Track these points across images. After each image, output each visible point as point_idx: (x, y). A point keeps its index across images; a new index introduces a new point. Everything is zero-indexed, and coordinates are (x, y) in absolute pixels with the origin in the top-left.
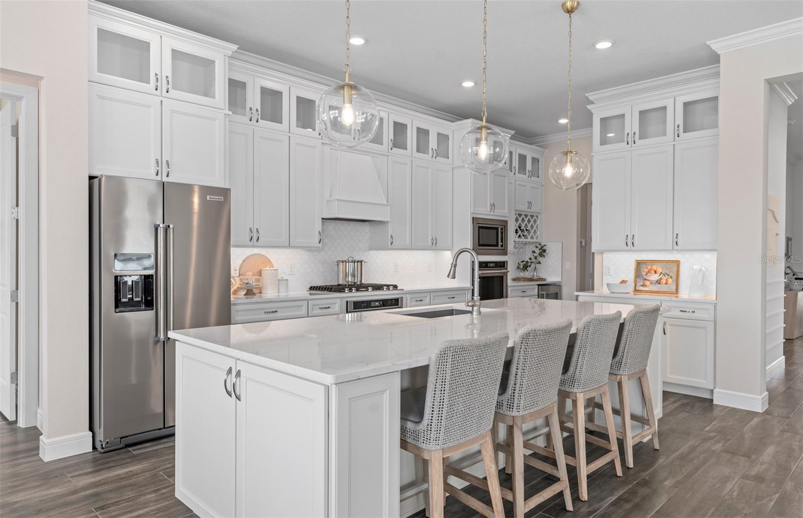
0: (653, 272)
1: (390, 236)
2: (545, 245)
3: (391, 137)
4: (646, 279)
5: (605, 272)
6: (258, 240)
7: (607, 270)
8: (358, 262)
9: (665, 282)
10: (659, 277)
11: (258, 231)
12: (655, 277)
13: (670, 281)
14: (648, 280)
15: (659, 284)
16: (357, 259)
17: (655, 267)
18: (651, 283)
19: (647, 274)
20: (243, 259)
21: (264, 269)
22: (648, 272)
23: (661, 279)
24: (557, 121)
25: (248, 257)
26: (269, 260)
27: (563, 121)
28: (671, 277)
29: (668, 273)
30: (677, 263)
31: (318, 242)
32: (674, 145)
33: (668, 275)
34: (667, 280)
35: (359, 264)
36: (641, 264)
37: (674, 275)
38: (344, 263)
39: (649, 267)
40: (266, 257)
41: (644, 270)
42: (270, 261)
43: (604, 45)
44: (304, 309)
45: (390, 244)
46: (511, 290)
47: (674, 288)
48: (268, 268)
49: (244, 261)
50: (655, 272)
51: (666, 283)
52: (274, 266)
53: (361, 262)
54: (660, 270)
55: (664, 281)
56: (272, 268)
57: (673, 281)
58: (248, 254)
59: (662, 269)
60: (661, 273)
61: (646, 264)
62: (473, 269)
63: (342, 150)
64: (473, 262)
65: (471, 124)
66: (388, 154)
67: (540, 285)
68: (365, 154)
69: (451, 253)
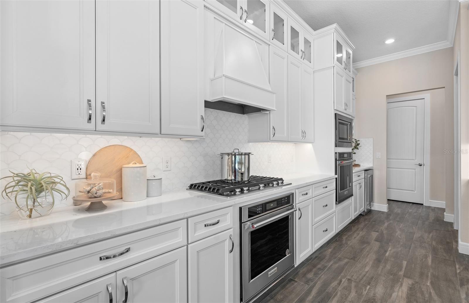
1: (272, 127)
2: (359, 141)
3: (272, 27)
6: (104, 120)
8: (245, 154)
11: (104, 107)
16: (243, 151)
20: (94, 153)
21: (124, 166)
24: (383, 41)
25: (101, 150)
26: (135, 153)
31: (200, 130)
35: (247, 156)
38: (230, 156)
40: (132, 150)
42: (137, 154)
44: (182, 232)
45: (272, 136)
46: (354, 175)
48: (131, 165)
49: (94, 155)
52: (143, 162)
53: (248, 154)
56: (138, 165)
58: (102, 145)
62: (336, 159)
63: (225, 24)
64: (336, 153)
65: (334, 30)
66: (270, 43)
67: (366, 170)
68: (250, 37)
69: (313, 146)
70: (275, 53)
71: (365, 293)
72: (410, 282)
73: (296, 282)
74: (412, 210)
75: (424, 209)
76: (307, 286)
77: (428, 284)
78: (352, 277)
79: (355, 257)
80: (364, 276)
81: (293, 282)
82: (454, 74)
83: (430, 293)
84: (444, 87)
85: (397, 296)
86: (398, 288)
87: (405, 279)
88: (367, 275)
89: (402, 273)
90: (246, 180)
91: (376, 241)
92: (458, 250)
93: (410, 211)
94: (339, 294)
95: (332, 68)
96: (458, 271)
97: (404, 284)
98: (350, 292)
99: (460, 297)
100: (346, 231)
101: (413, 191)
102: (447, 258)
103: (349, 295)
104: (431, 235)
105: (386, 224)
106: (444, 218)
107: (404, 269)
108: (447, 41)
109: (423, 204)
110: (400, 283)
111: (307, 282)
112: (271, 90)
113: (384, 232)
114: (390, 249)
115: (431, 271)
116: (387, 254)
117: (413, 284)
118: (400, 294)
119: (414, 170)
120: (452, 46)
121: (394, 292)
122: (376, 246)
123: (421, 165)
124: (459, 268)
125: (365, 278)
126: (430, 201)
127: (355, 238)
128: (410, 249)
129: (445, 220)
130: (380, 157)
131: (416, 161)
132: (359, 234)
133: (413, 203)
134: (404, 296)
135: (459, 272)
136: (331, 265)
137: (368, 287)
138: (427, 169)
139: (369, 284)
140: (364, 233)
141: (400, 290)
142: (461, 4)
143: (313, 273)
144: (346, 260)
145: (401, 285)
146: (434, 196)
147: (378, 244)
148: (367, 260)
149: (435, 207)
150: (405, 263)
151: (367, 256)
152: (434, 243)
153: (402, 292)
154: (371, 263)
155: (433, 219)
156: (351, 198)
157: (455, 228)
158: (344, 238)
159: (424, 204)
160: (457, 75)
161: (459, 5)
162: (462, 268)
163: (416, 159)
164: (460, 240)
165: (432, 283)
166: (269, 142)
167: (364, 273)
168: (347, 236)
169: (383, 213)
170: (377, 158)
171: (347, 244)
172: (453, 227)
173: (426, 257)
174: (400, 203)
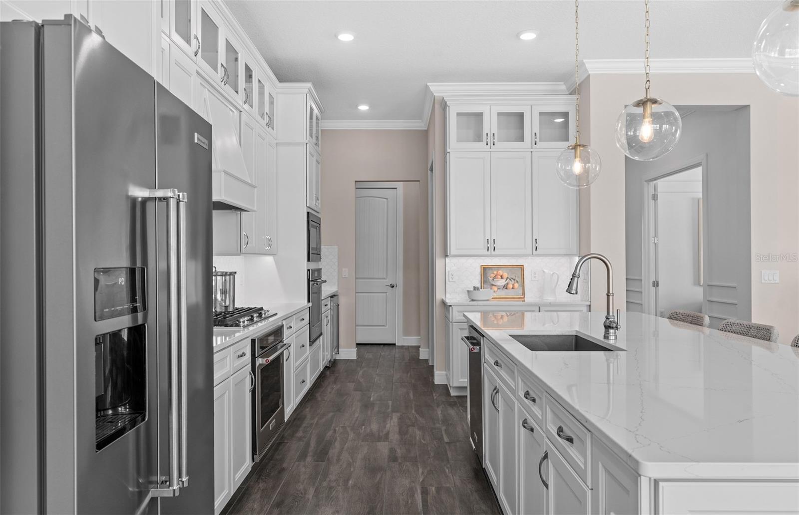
0: (500, 277)
1: (244, 234)
3: (244, 85)
4: (493, 285)
5: (449, 280)
7: (450, 277)
8: (230, 274)
9: (512, 286)
10: (506, 282)
12: (502, 282)
13: (516, 285)
14: (496, 286)
15: (506, 288)
16: (229, 269)
17: (501, 272)
18: (498, 289)
19: (493, 280)
22: (495, 277)
23: (508, 284)
24: (357, 106)
27: (363, 108)
28: (517, 282)
29: (514, 278)
30: (521, 267)
32: (532, 152)
33: (514, 280)
34: (513, 285)
36: (487, 270)
37: (519, 280)
39: (495, 272)
41: (491, 275)
43: (528, 36)
44: (228, 361)
45: (244, 246)
46: (323, 304)
47: (521, 292)
50: (502, 277)
51: (513, 288)
53: (233, 274)
54: (505, 275)
55: (510, 286)
57: (519, 286)
59: (508, 274)
60: (508, 278)
61: (492, 269)
62: (309, 280)
63: (208, 90)
64: (309, 270)
65: (307, 90)
66: (242, 110)
67: (332, 297)
68: (223, 101)
69: (274, 259)
70: (246, 124)
71: (362, 431)
72: (398, 414)
73: (288, 443)
74: (385, 352)
75: (397, 350)
76: (301, 443)
77: (413, 412)
78: (345, 424)
79: (339, 409)
80: (356, 421)
81: (283, 444)
82: (429, 168)
83: (416, 417)
84: (419, 181)
85: (390, 426)
86: (389, 421)
87: (394, 414)
88: (359, 419)
89: (390, 410)
90: (231, 310)
91: (356, 391)
92: (434, 382)
93: (383, 354)
94: (338, 438)
95: (303, 145)
96: (435, 398)
97: (394, 417)
98: (349, 435)
99: (437, 413)
100: (316, 388)
101: (384, 326)
102: (426, 390)
103: (348, 437)
104: (409, 374)
105: (361, 373)
106: (419, 356)
107: (390, 407)
108: (421, 121)
109: (395, 344)
110: (390, 418)
111: (300, 439)
112: (250, 182)
113: (361, 381)
114: (372, 395)
115: (414, 403)
116: (372, 399)
117: (401, 415)
118: (392, 424)
119: (385, 294)
120: (426, 129)
121: (387, 424)
122: (358, 395)
123: (393, 287)
124: (436, 396)
125: (357, 423)
126: (403, 339)
127: (330, 393)
128: (392, 390)
129: (420, 358)
130: (347, 276)
131: (387, 280)
132: (333, 388)
133: (384, 345)
134: (396, 424)
135: (437, 398)
136: (317, 421)
137: (363, 427)
138: (399, 290)
139: (363, 425)
140: (339, 386)
141: (392, 422)
142: (436, 98)
143: (301, 432)
144: (331, 414)
145: (392, 418)
146: (407, 332)
147: (359, 393)
148: (354, 409)
149: (408, 346)
150: (390, 403)
151: (352, 405)
152: (413, 381)
153: (394, 422)
154: (358, 410)
155: (408, 358)
156: (319, 339)
157: (430, 364)
158: (318, 395)
159: (397, 344)
160: (432, 170)
161: (433, 99)
162: (437, 395)
163: (387, 277)
164: (435, 370)
165: (416, 411)
166: (240, 255)
167: (355, 419)
168: (320, 393)
169: (352, 361)
170: (343, 276)
171: (324, 400)
172: (428, 364)
173: (408, 393)
174: (368, 347)
